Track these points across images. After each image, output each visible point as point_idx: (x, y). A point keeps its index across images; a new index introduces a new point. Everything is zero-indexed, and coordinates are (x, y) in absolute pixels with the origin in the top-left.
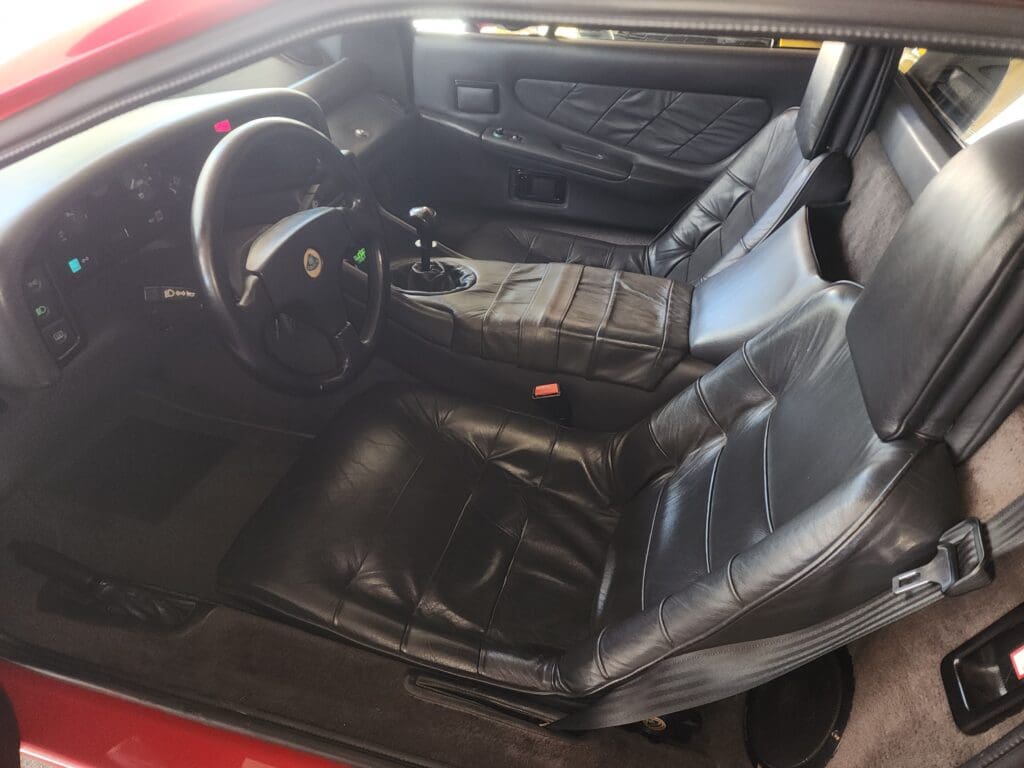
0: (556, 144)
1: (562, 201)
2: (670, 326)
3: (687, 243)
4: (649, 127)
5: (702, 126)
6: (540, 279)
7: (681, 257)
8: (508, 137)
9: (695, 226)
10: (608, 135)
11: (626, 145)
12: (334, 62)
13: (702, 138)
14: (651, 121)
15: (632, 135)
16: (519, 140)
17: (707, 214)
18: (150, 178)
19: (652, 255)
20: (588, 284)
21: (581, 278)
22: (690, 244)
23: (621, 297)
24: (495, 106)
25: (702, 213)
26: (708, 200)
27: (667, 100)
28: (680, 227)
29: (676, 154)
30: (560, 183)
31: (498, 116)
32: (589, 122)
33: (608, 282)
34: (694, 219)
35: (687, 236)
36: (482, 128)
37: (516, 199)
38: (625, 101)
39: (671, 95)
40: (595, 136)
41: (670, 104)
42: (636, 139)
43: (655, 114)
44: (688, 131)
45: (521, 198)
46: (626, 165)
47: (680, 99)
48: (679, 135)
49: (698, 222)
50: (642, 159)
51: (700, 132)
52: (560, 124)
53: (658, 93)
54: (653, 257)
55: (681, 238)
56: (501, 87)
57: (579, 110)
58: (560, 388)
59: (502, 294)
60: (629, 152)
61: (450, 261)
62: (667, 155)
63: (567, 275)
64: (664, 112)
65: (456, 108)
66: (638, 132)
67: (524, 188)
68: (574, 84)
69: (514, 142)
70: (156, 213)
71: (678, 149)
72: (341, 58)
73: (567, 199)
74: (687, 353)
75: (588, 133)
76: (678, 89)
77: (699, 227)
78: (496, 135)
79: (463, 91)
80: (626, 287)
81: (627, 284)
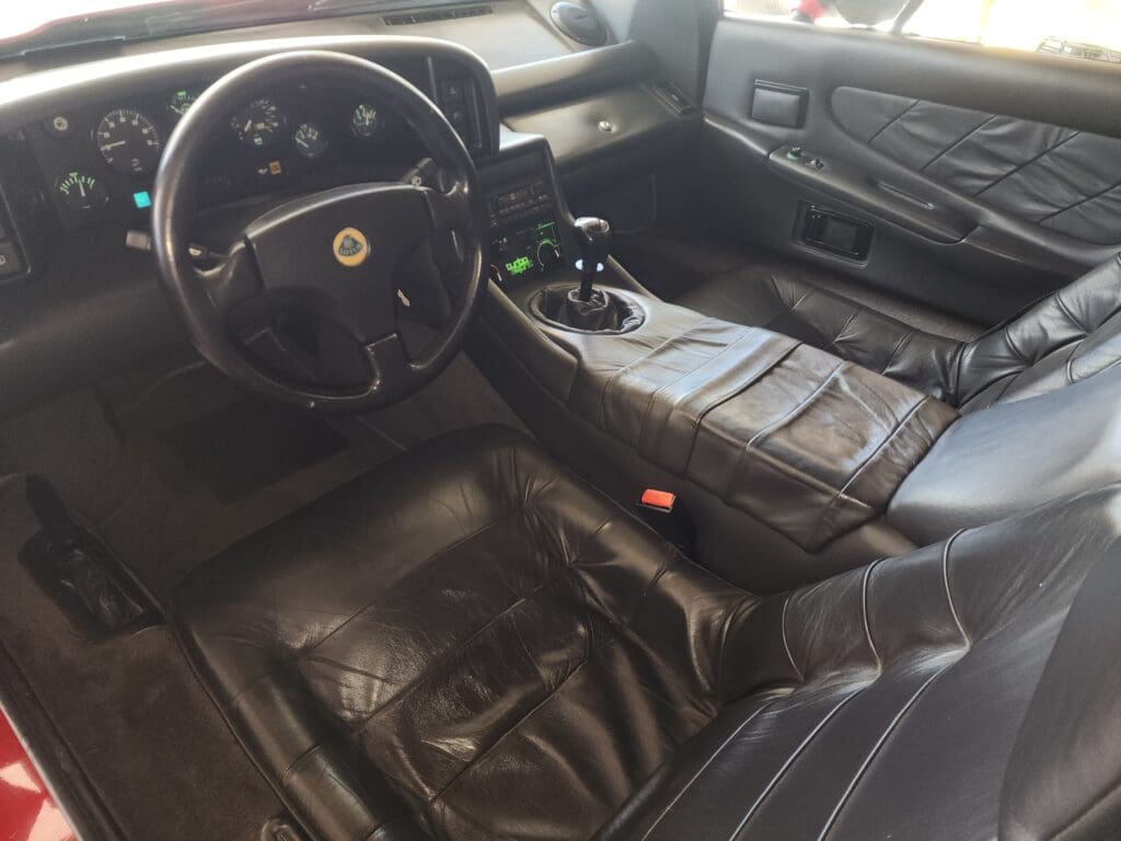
0: (870, 180)
1: (862, 257)
2: (877, 464)
3: (1024, 352)
4: (1016, 176)
5: (1102, 186)
6: (725, 345)
7: (1009, 371)
8: (804, 161)
9: (1044, 330)
10: (951, 178)
11: (975, 196)
12: (617, 43)
13: (1099, 205)
14: (1021, 166)
15: (986, 183)
16: (819, 166)
17: (1068, 317)
18: (276, 124)
19: (969, 355)
20: (790, 369)
21: (786, 357)
22: (1028, 355)
23: (830, 400)
24: (799, 118)
25: (1058, 313)
26: (1074, 297)
27: (1052, 139)
28: (1020, 328)
29: (1050, 220)
30: (865, 233)
31: (800, 133)
32: (924, 156)
33: (821, 374)
34: (1047, 321)
35: (1027, 343)
36: (774, 145)
37: (802, 243)
38: (986, 132)
39: (1061, 132)
40: (934, 177)
41: (1054, 147)
42: (991, 190)
43: (1030, 157)
44: (1078, 190)
45: (810, 244)
46: (967, 223)
47: (1075, 141)
48: (1061, 193)
49: (1049, 325)
50: (995, 219)
51: (1097, 195)
52: (885, 153)
53: (1041, 127)
54: (967, 360)
55: (1017, 344)
56: (811, 94)
57: (914, 136)
58: (676, 503)
59: (661, 352)
60: (977, 206)
61: (625, 295)
62: (1037, 219)
63: (766, 348)
64: (1045, 157)
65: (750, 116)
66: (997, 180)
67: (814, 231)
68: (915, 101)
69: (812, 169)
70: (271, 165)
71: (1053, 215)
72: (627, 39)
73: (870, 255)
74: (880, 513)
75: (921, 171)
76: (1071, 126)
77: (1049, 334)
78: (790, 156)
79: (763, 95)
80: (845, 387)
81: (849, 383)
